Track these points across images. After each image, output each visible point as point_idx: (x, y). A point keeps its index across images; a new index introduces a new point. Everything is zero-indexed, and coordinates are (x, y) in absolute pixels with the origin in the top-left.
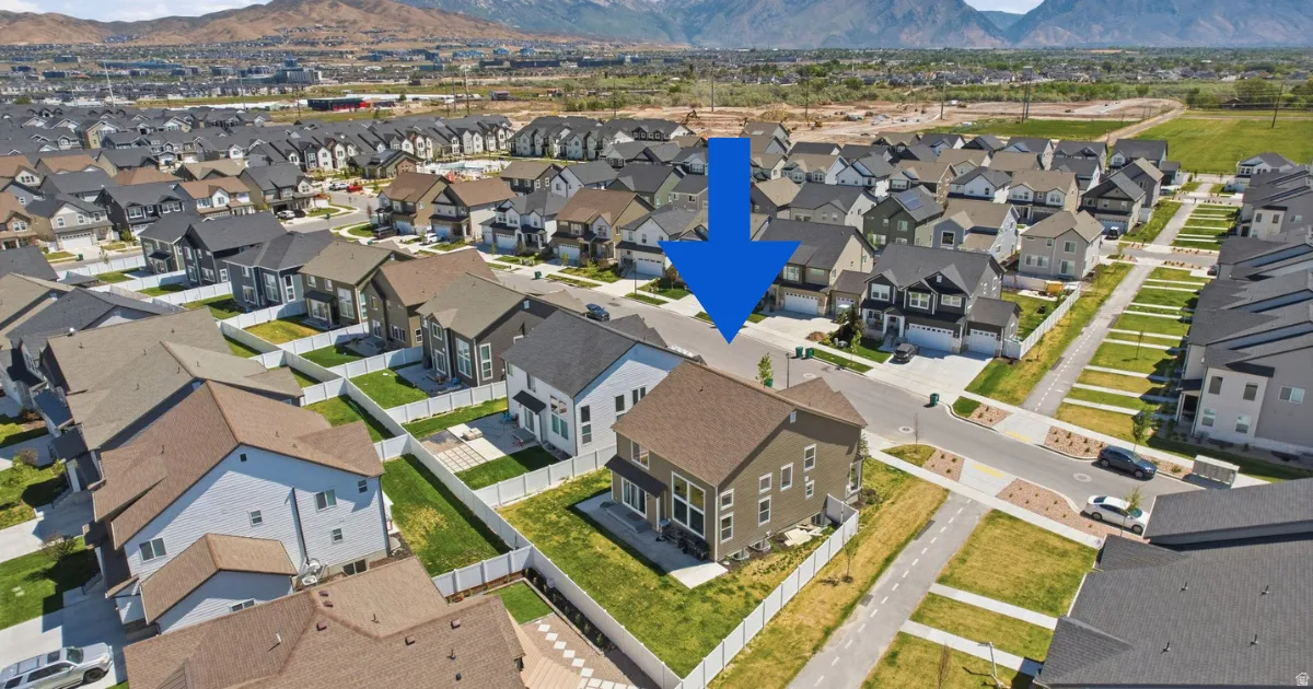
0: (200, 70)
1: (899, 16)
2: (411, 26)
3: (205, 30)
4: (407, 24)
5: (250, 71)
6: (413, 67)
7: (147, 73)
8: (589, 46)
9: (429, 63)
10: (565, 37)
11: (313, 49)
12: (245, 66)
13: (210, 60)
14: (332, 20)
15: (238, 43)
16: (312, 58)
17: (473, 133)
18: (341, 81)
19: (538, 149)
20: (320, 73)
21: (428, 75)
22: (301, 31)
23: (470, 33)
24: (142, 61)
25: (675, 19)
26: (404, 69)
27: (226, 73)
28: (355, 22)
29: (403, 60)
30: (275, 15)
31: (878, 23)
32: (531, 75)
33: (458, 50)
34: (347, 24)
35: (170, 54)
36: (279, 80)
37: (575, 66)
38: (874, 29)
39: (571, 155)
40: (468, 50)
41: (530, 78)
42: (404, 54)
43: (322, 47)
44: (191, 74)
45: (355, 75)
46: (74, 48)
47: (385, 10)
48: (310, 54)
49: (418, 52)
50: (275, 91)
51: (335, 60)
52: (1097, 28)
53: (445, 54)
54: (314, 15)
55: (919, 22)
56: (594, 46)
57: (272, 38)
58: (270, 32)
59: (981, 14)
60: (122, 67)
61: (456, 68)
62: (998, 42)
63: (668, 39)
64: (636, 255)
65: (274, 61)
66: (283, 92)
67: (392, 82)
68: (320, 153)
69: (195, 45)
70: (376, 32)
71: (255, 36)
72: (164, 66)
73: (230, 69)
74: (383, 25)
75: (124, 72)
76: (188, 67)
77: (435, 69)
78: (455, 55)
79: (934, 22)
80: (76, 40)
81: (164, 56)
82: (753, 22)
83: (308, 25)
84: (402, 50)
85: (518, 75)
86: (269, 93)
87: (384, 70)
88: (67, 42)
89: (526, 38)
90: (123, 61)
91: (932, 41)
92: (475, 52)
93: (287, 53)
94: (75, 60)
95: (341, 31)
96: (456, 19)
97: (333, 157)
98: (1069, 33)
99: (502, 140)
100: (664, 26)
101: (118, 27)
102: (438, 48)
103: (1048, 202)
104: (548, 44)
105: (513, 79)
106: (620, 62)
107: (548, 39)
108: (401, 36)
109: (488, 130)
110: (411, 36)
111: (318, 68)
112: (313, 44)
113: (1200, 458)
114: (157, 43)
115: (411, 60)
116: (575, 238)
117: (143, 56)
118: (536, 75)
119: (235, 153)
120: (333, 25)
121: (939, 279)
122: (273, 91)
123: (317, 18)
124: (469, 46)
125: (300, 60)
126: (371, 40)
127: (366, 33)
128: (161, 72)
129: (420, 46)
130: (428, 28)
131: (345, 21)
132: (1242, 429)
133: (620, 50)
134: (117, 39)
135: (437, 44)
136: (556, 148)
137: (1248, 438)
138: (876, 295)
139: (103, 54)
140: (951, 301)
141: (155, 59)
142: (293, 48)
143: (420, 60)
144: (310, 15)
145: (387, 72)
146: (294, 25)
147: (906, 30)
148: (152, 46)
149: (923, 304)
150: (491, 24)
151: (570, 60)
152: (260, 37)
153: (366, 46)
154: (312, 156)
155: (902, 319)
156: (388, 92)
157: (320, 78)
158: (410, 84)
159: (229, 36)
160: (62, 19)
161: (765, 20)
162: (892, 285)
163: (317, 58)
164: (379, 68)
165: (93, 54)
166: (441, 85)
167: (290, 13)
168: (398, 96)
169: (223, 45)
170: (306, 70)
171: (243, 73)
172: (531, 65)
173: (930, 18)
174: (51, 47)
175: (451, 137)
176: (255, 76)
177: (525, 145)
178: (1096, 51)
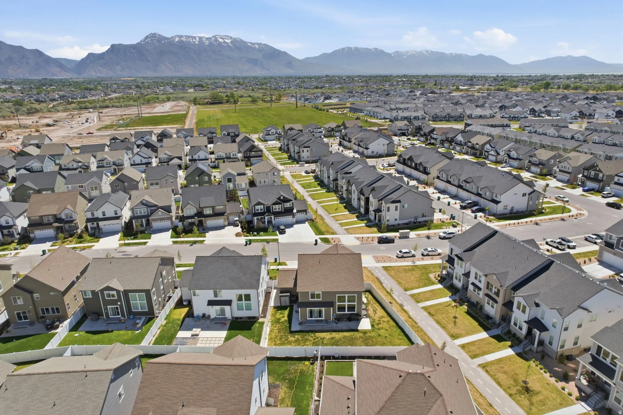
55: (18, 64)
64: (101, 224)
103: (232, 157)
113: (400, 231)
116: (51, 224)
121: (282, 198)
132: (396, 220)
137: (398, 222)
138: (258, 210)
140: (288, 205)
149: (279, 209)
155: (273, 217)
162: (263, 205)
173: (24, 61)
178: (122, 79)
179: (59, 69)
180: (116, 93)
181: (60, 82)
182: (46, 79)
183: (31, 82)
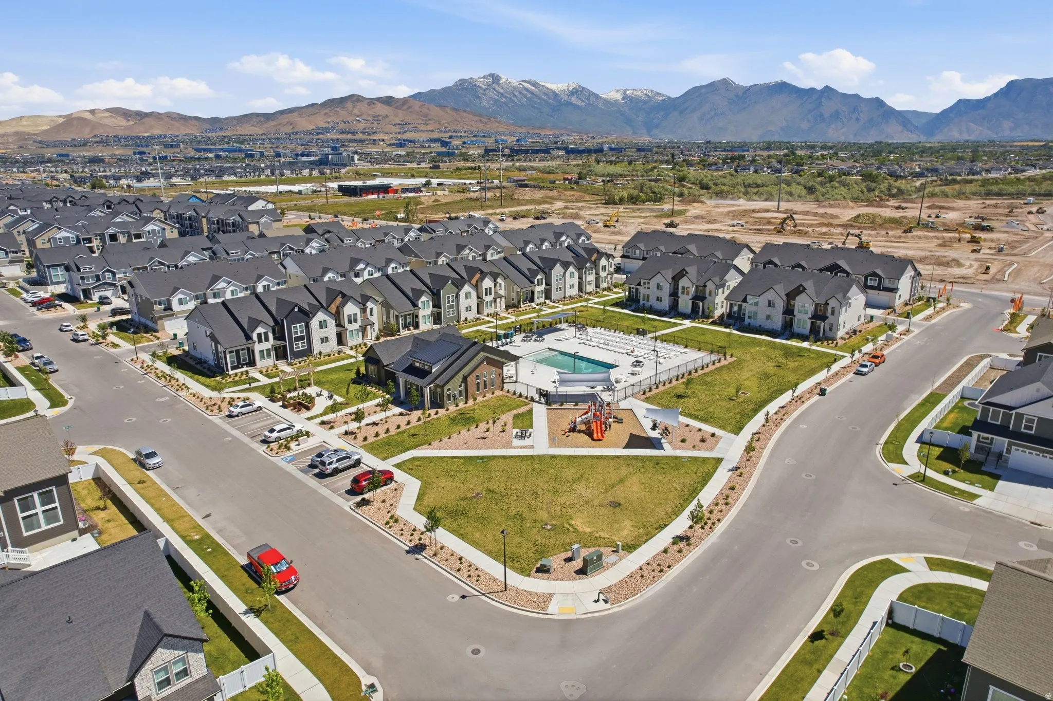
0: (266, 153)
1: (826, 115)
2: (429, 120)
3: (275, 123)
4: (426, 118)
5: (302, 155)
6: (431, 153)
7: (227, 156)
8: (571, 138)
9: (444, 150)
10: (550, 130)
11: (354, 137)
12: (300, 150)
13: (274, 146)
14: (369, 115)
15: (297, 133)
16: (351, 145)
17: (566, 265)
18: (372, 163)
19: (685, 303)
20: (356, 157)
21: (445, 159)
22: (345, 123)
23: (475, 125)
24: (226, 146)
25: (638, 116)
26: (424, 154)
27: (285, 156)
28: (387, 116)
29: (423, 147)
30: (327, 111)
31: (809, 121)
32: (530, 160)
33: (466, 140)
34: (380, 118)
35: (247, 141)
36: (323, 162)
37: (562, 153)
38: (805, 125)
39: (756, 323)
40: (475, 139)
41: (530, 164)
42: (423, 142)
43: (360, 136)
44: (258, 156)
45: (384, 159)
46: (181, 138)
47: (410, 107)
48: (351, 141)
49: (435, 140)
50: (315, 173)
51: (369, 146)
52: (1007, 124)
53: (456, 143)
54: (356, 111)
55: (845, 120)
56: (575, 137)
57: (323, 129)
58: (322, 124)
59: (900, 113)
60: (210, 151)
61: (465, 154)
62: (915, 136)
63: (631, 132)
65: (322, 146)
66: (322, 173)
67: (415, 165)
68: (314, 323)
69: (265, 134)
70: (401, 125)
71: (311, 127)
72: (240, 150)
73: (288, 152)
74: (409, 119)
75: (211, 155)
76: (257, 150)
77: (448, 154)
78: (464, 143)
79: (857, 119)
80: (183, 131)
81: (242, 143)
82: (702, 119)
83: (351, 119)
84: (421, 139)
85: (518, 160)
86: (311, 174)
87: (408, 154)
88: (176, 133)
89: (520, 130)
90: (212, 147)
91: (855, 135)
92: (480, 141)
93: (333, 140)
94: (178, 146)
95: (375, 123)
96: (465, 114)
97: (339, 325)
98: (981, 128)
99: (603, 274)
100: (629, 121)
101: (214, 121)
102: (451, 137)
104: (538, 136)
105: (517, 164)
106: (600, 150)
107: (537, 131)
108: (421, 127)
109: (587, 261)
110: (429, 128)
111: (356, 153)
112: (353, 133)
114: (239, 133)
115: (429, 146)
117: (227, 143)
118: (534, 160)
119: (181, 302)
120: (370, 118)
122: (314, 173)
123: (358, 113)
124: (475, 136)
125: (343, 146)
126: (399, 130)
127: (395, 125)
128: (236, 155)
129: (436, 136)
130: (444, 122)
131: (378, 116)
133: (595, 140)
134: (212, 130)
135: (450, 134)
136: (720, 305)
139: (200, 142)
141: (235, 145)
142: (337, 136)
143: (436, 147)
144: (352, 111)
145: (410, 157)
146: (341, 119)
147: (833, 126)
148: (235, 135)
150: (492, 119)
151: (558, 149)
152: (314, 128)
153: (394, 136)
154: (298, 329)
156: (413, 176)
157: (356, 161)
158: (431, 168)
159: (291, 127)
160: (176, 116)
161: (712, 118)
163: (355, 144)
164: (404, 153)
165: (191, 141)
166: (458, 169)
167: (338, 109)
168: (424, 180)
169: (286, 134)
170: (344, 154)
171: (297, 155)
172: (526, 152)
173: (854, 116)
174: (165, 137)
175: (535, 274)
176: (304, 159)
177: (659, 293)
178: (1015, 144)
179: (900, 128)
180: (1035, 168)
181: (903, 147)
182: (881, 142)
183: (859, 147)
